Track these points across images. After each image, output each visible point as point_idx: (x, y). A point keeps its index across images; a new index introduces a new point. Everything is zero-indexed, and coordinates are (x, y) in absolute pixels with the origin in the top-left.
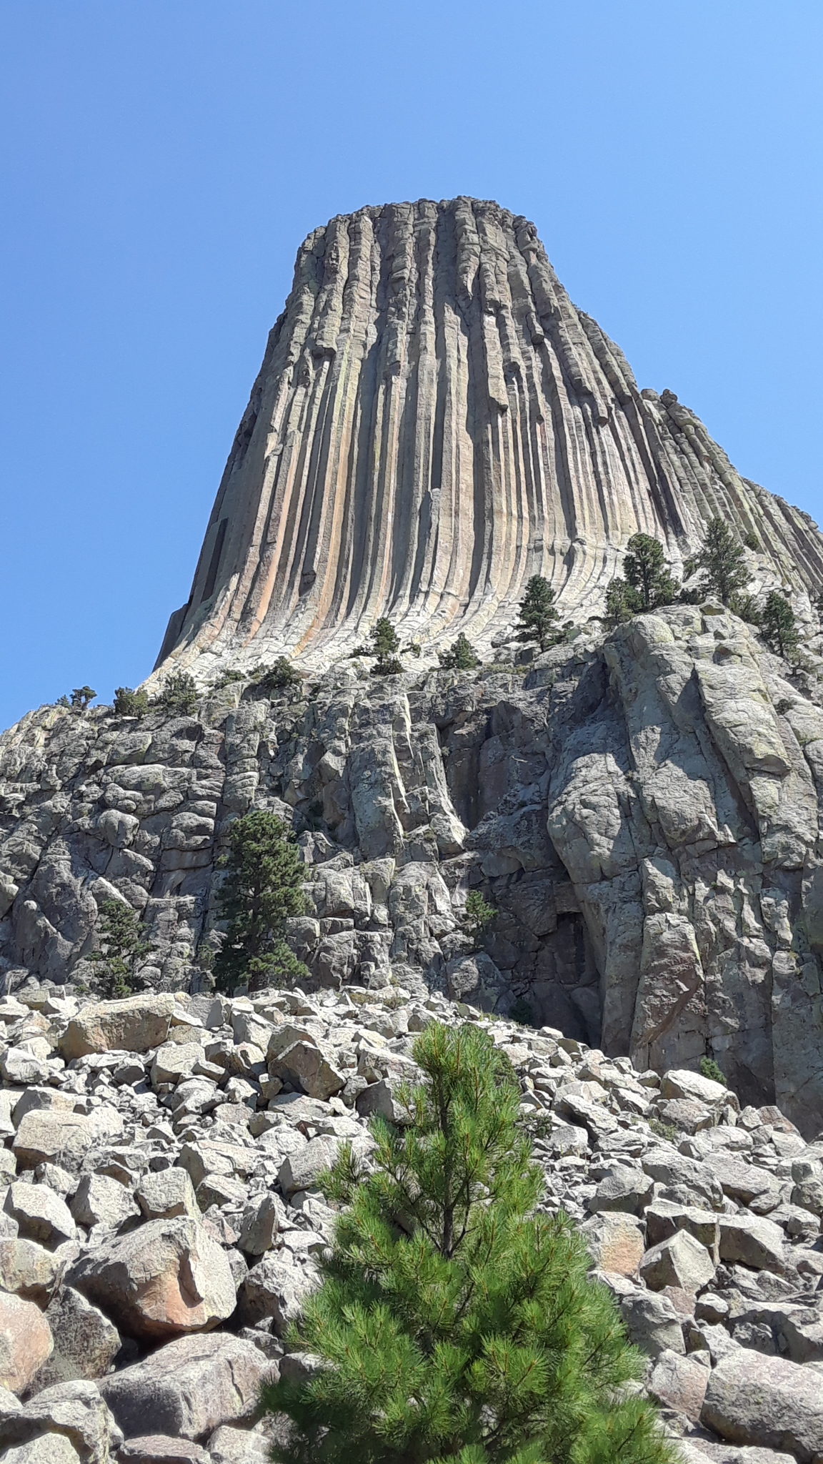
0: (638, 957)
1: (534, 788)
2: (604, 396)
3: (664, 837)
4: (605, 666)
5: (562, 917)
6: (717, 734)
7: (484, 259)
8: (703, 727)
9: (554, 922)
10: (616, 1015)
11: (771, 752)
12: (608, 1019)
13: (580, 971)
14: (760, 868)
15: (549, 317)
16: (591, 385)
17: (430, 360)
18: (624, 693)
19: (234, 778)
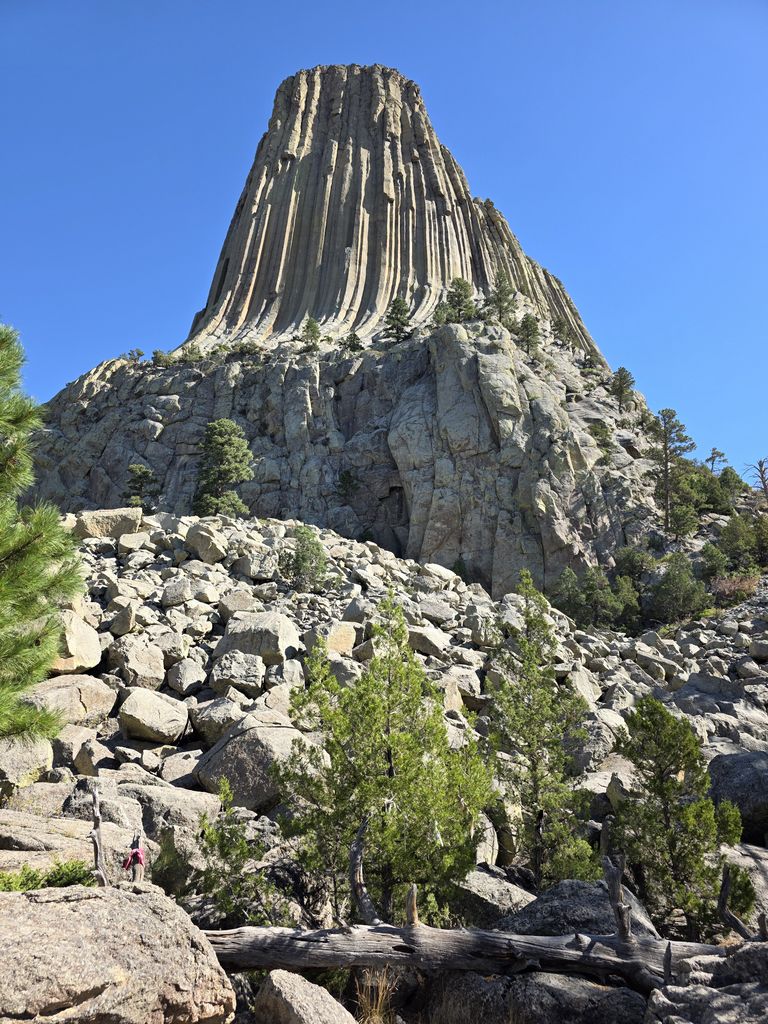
0: (428, 510)
1: (384, 419)
2: (450, 198)
3: (449, 448)
4: (429, 352)
5: (392, 489)
6: (484, 392)
7: (387, 106)
8: (477, 388)
9: (388, 491)
10: (413, 540)
11: (512, 403)
12: (410, 542)
13: (400, 517)
14: (498, 466)
15: (422, 146)
16: (443, 190)
18: (438, 368)
19: (219, 405)
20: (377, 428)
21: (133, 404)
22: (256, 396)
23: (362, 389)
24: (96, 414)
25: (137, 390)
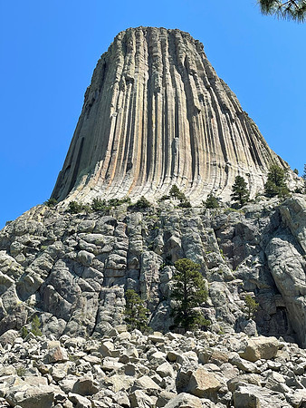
2: (233, 111)
4: (279, 214)
5: (278, 308)
7: (187, 54)
9: (275, 310)
15: (212, 79)
17: (170, 89)
19: (132, 242)
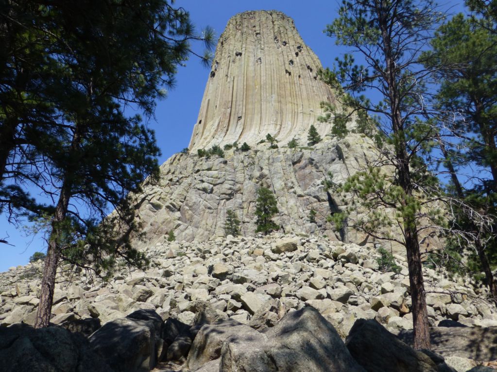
1: (321, 180)
19: (238, 175)
20: (318, 185)
21: (195, 175)
22: (255, 170)
23: (306, 166)
24: (178, 181)
25: (197, 168)
